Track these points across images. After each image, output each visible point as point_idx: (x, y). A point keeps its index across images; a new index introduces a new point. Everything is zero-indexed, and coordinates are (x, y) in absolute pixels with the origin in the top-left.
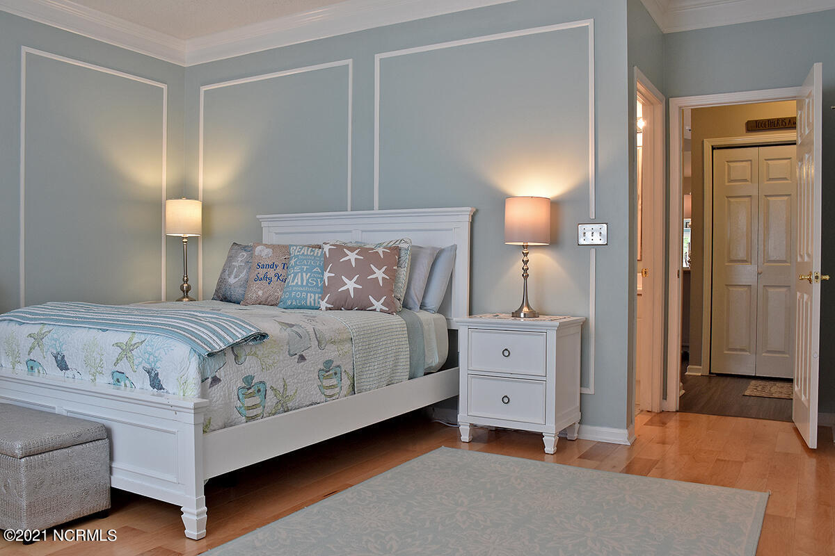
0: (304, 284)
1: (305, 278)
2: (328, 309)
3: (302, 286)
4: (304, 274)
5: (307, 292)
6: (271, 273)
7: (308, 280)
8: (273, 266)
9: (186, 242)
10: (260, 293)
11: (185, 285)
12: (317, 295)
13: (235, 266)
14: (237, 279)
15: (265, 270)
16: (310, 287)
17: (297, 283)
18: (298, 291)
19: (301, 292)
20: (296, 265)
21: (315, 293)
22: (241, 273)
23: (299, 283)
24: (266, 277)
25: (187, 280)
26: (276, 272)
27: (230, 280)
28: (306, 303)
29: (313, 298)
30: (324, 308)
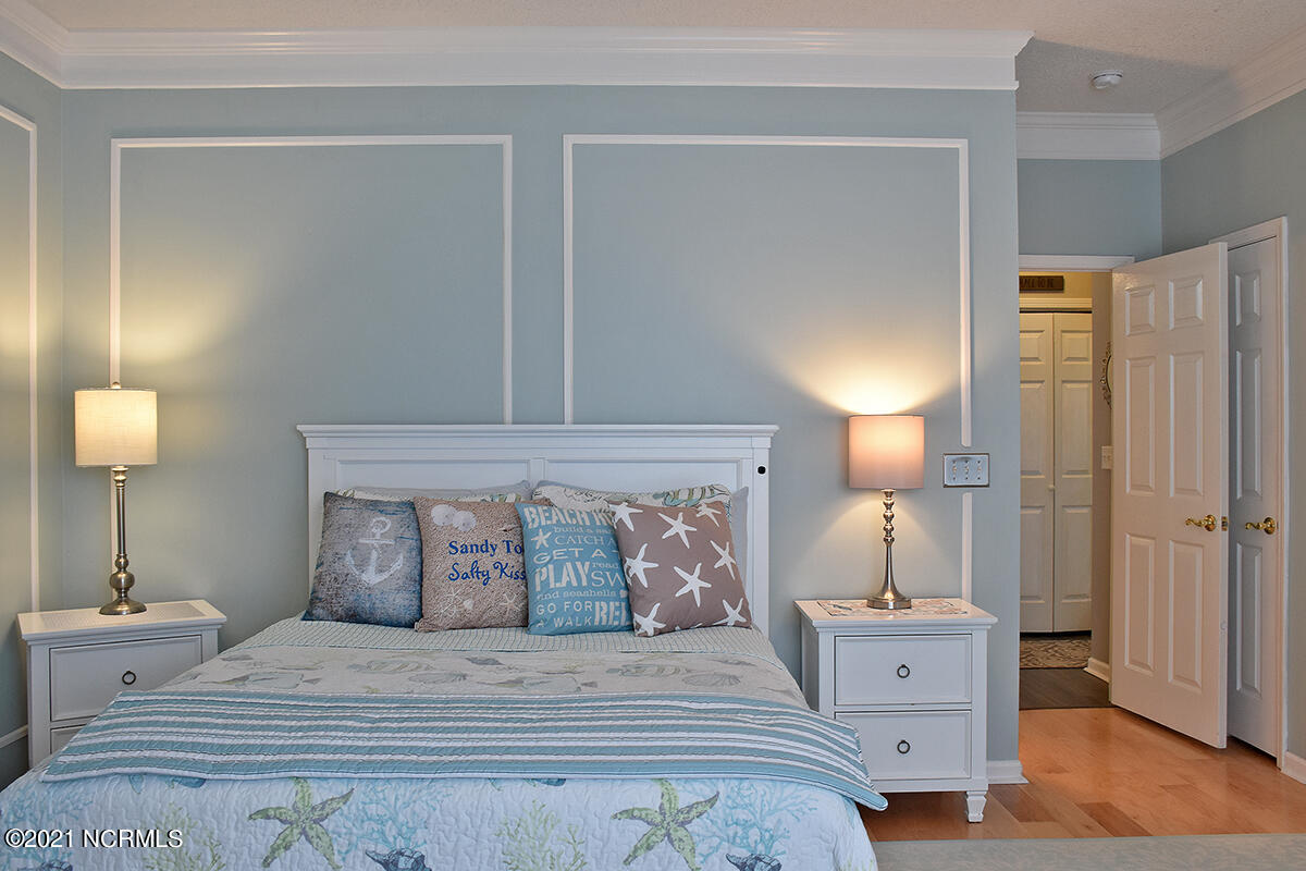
0: (584, 583)
1: (581, 571)
2: (659, 632)
3: (580, 587)
4: (578, 564)
5: (594, 599)
6: (486, 562)
7: (588, 576)
8: (486, 547)
9: (123, 481)
10: (468, 604)
11: (122, 576)
12: (611, 603)
13: (370, 548)
14: (385, 576)
15: (471, 557)
16: (594, 589)
17: (569, 583)
18: (576, 598)
19: (583, 600)
20: (553, 546)
21: (607, 601)
22: (394, 560)
23: (575, 584)
24: (475, 571)
25: (127, 563)
26: (495, 559)
27: (364, 577)
28: (593, 621)
29: (605, 610)
30: (651, 632)
